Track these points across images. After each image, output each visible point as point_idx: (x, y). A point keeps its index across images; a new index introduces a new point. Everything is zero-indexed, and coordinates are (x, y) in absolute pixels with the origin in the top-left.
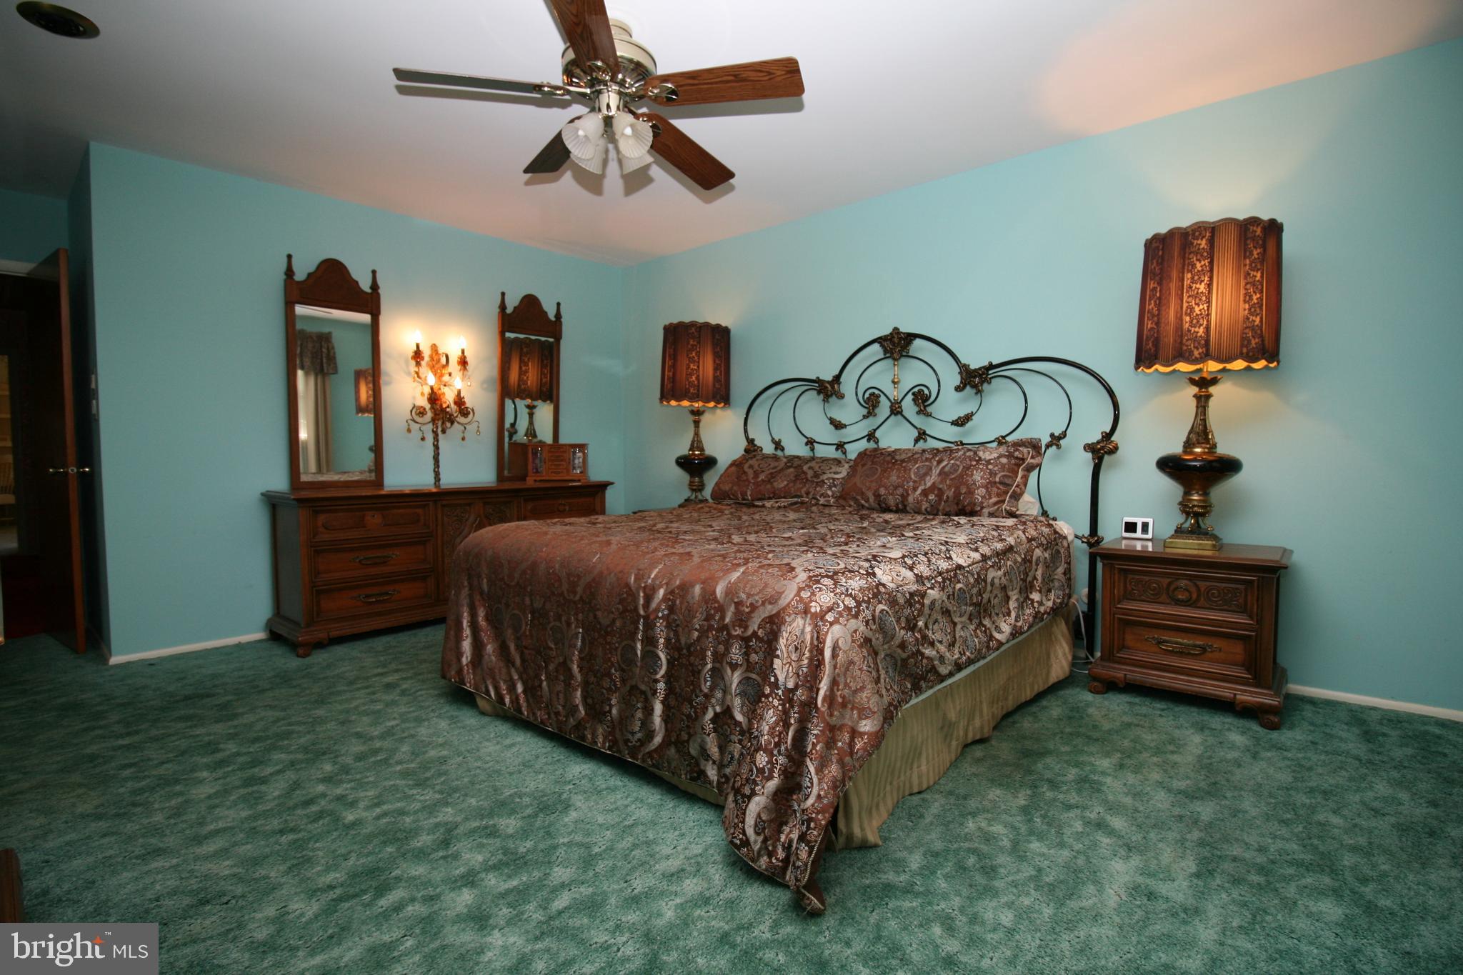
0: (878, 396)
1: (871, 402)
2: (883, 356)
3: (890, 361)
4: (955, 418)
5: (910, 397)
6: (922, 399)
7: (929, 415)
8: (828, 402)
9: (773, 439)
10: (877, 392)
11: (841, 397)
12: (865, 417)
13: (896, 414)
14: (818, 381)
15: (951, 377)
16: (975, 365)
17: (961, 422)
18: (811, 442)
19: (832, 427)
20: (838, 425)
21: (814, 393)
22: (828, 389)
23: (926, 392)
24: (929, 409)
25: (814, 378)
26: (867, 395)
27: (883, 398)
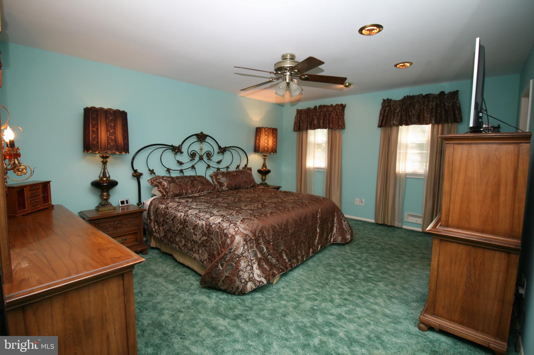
0: (196, 153)
1: (193, 155)
2: (197, 140)
3: (199, 142)
4: (217, 161)
5: (205, 154)
6: (209, 155)
7: (211, 160)
8: (176, 154)
9: (149, 170)
10: (195, 152)
11: (182, 153)
12: (191, 160)
13: (201, 160)
14: (172, 146)
15: (216, 149)
16: (223, 146)
17: (219, 162)
18: (168, 170)
19: (178, 164)
20: (180, 163)
21: (171, 150)
22: (176, 150)
23: (210, 153)
24: (211, 158)
25: (171, 145)
26: (192, 153)
27: (197, 154)
